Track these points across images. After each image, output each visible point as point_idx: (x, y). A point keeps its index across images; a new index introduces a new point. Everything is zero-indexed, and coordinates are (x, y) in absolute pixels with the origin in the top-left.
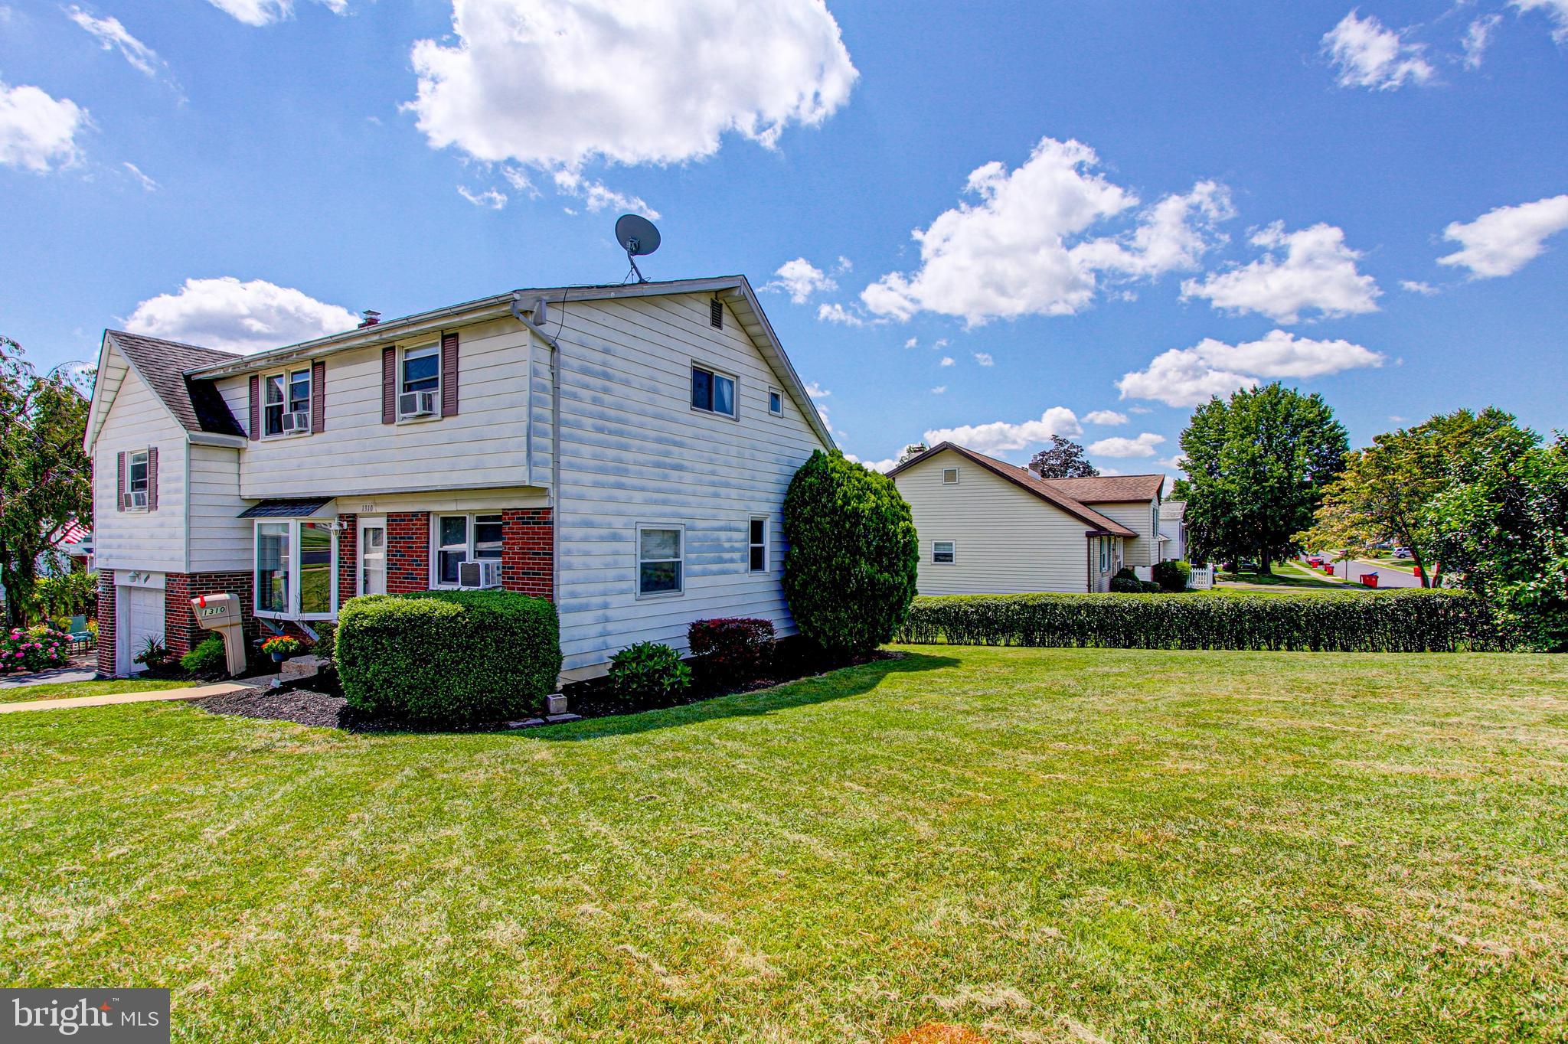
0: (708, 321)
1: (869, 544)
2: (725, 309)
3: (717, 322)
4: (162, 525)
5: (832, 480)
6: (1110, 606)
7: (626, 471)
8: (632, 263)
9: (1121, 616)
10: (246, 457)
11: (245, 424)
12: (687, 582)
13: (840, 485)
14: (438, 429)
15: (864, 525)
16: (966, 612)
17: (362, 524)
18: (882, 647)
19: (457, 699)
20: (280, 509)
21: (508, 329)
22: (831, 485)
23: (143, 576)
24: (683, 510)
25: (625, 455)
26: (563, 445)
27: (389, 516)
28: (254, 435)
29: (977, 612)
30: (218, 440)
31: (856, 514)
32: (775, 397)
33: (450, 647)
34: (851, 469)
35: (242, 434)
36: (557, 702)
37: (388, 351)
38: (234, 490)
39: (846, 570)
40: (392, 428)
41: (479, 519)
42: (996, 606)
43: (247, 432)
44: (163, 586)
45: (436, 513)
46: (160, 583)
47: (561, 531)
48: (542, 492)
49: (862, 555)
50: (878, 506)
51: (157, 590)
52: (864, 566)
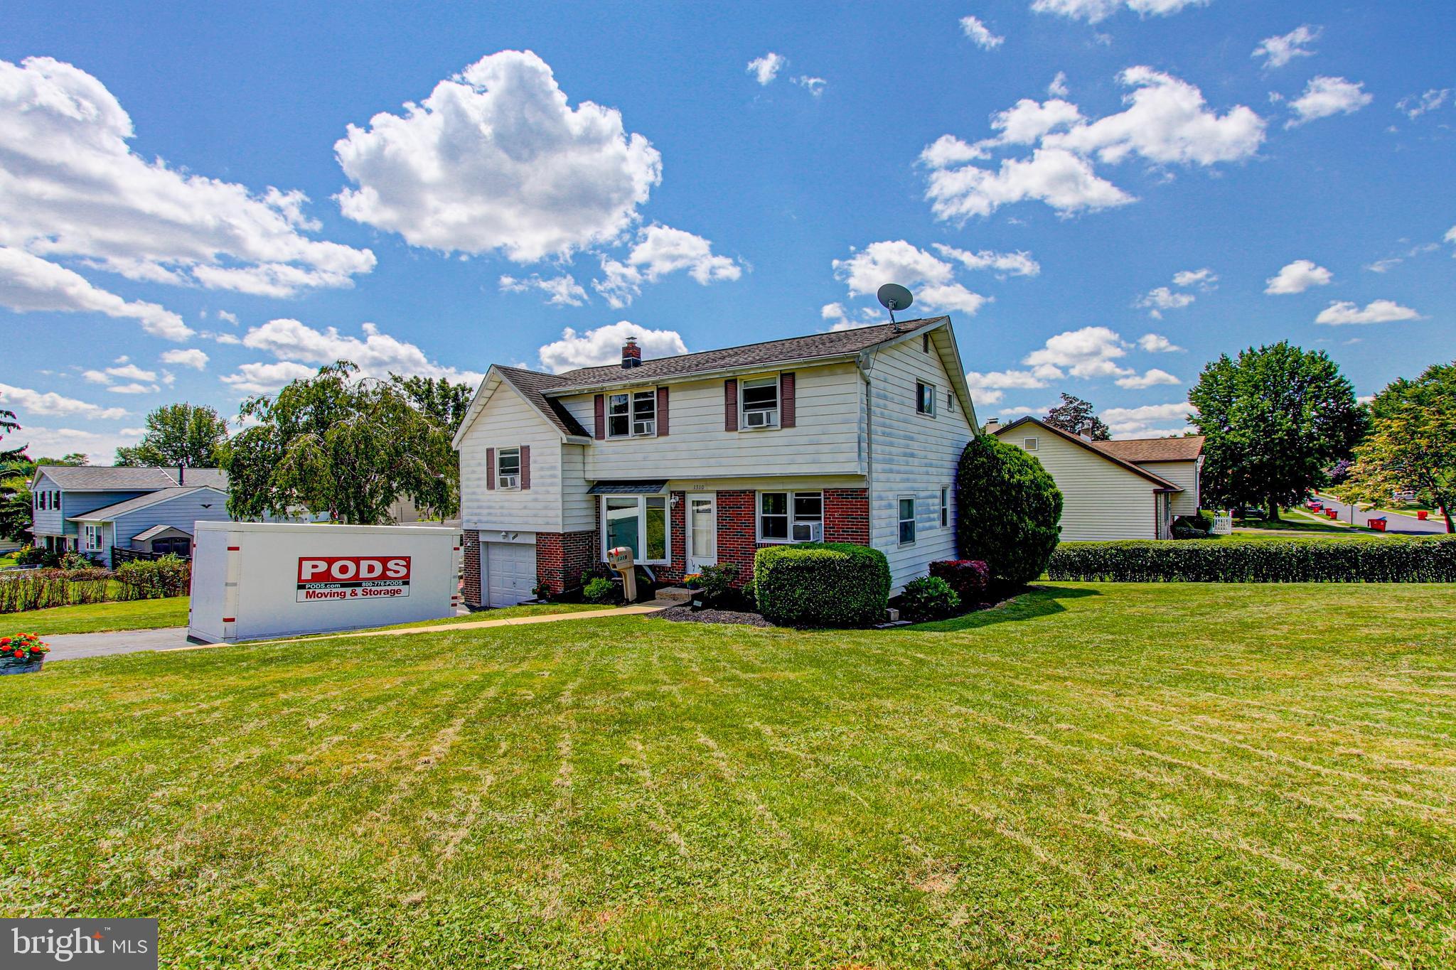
0: (922, 348)
1: (1030, 506)
2: (930, 339)
3: (926, 350)
4: (536, 500)
5: (998, 459)
6: (1194, 550)
7: (893, 460)
8: (892, 316)
9: (1205, 558)
10: (590, 451)
11: (591, 429)
12: (918, 535)
13: (1004, 463)
14: (778, 437)
15: (1026, 492)
16: (1068, 556)
17: (690, 498)
18: (1031, 583)
19: (853, 610)
20: (621, 488)
21: (839, 371)
22: (997, 463)
23: (511, 536)
24: (916, 485)
25: (893, 450)
26: (874, 446)
27: (718, 493)
28: (600, 435)
29: (1078, 555)
30: (576, 440)
31: (1020, 485)
32: (949, 396)
33: (848, 579)
34: (1010, 450)
35: (588, 435)
36: (894, 613)
37: (730, 384)
38: (581, 474)
39: (1015, 528)
40: (734, 434)
41: (797, 495)
42: (1096, 551)
43: (593, 434)
44: (534, 542)
45: (759, 491)
46: (533, 540)
47: (874, 504)
48: (861, 477)
49: (1026, 513)
50: (1035, 478)
51: (530, 545)
52: (1030, 524)
